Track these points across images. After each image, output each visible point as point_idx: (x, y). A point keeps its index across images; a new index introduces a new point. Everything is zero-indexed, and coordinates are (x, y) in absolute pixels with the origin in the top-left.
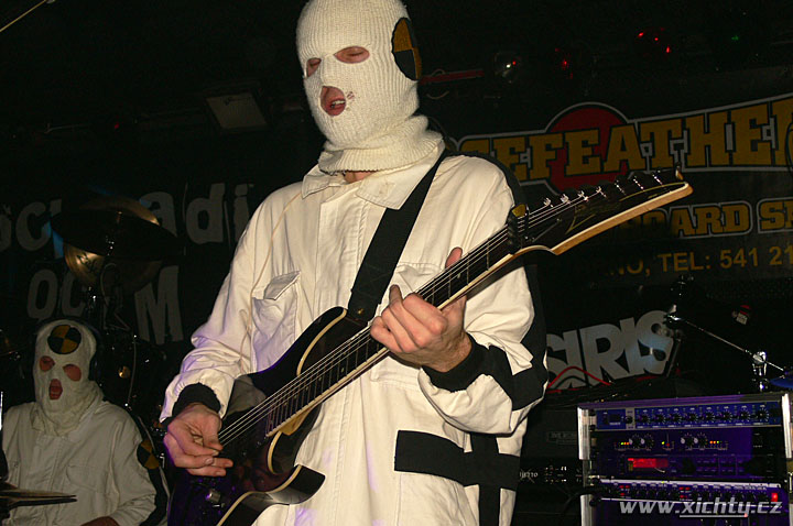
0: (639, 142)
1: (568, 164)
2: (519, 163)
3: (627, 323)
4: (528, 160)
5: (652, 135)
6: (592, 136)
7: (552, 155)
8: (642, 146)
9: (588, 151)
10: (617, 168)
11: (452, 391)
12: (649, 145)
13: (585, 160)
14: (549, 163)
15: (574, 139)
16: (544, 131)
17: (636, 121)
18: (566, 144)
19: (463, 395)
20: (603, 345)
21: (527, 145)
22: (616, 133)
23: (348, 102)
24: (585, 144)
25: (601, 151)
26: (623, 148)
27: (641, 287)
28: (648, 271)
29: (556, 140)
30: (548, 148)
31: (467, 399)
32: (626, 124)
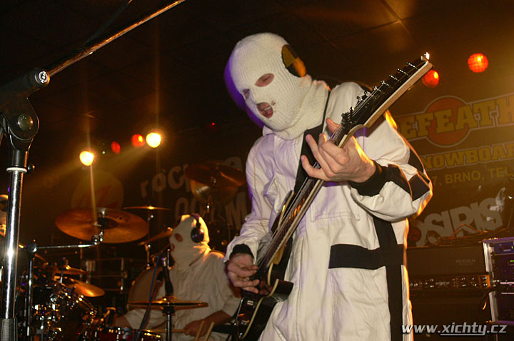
0: (473, 114)
1: (437, 127)
2: (412, 129)
3: (474, 205)
4: (417, 127)
5: (479, 109)
6: (449, 113)
7: (428, 124)
8: (475, 115)
9: (447, 120)
10: (463, 127)
11: (371, 196)
12: (479, 115)
13: (446, 125)
14: (427, 128)
15: (439, 115)
16: (424, 112)
17: (470, 103)
18: (435, 118)
19: (379, 197)
20: (463, 217)
21: (415, 120)
22: (461, 110)
23: (273, 107)
24: (445, 117)
25: (453, 119)
26: (465, 117)
27: (480, 187)
28: (483, 179)
29: (430, 116)
30: (426, 120)
31: (381, 199)
32: (465, 105)
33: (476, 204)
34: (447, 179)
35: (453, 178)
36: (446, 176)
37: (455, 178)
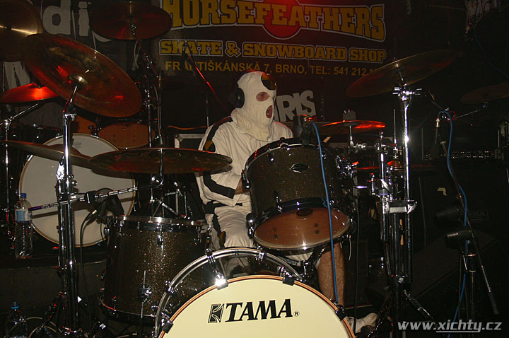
20: (286, 104)
28: (306, 73)
33: (298, 94)
34: (277, 68)
35: (282, 68)
36: (277, 65)
37: (284, 68)
